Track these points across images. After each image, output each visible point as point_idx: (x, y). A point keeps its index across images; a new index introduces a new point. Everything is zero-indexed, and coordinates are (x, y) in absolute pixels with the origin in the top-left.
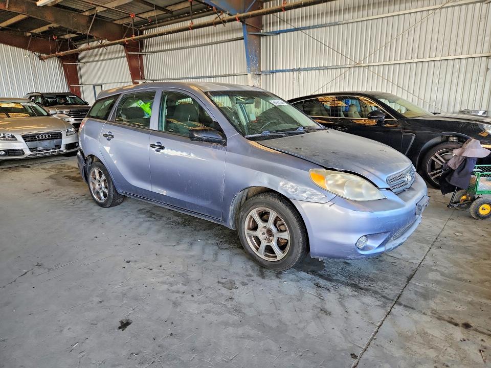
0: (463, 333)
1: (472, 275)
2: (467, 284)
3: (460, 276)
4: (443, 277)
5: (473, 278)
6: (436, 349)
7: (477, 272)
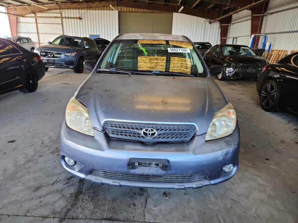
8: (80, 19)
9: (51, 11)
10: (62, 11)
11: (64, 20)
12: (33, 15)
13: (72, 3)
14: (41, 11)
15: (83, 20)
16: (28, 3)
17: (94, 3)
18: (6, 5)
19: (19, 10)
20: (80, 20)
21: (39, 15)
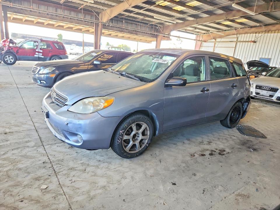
0: (6, 131)
1: (13, 154)
2: (13, 148)
3: (19, 150)
4: (27, 145)
5: (12, 153)
6: (12, 125)
7: (11, 157)
8: (255, 42)
9: (229, 37)
10: (239, 36)
11: (238, 43)
12: (214, 40)
13: (250, 28)
14: (221, 37)
15: (258, 43)
16: (223, 29)
17: (274, 26)
18: (196, 33)
19: (205, 37)
20: (254, 44)
21: (218, 40)
